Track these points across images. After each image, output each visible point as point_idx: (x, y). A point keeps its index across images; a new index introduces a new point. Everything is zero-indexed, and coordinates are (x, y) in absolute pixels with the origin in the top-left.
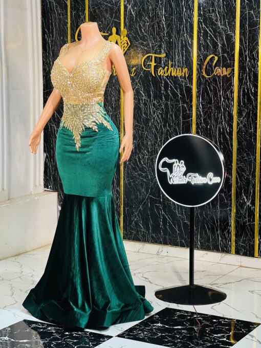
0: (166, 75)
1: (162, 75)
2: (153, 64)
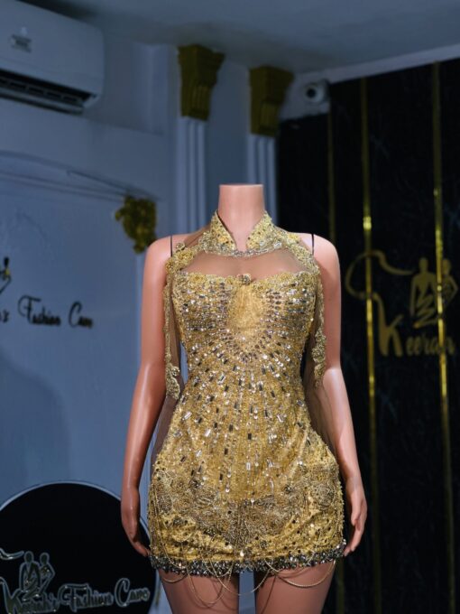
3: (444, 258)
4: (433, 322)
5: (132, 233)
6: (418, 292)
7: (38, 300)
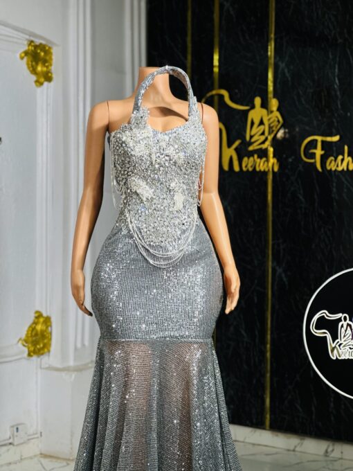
0: (340, 169)
1: (333, 169)
2: (319, 152)
3: (274, 97)
5: (34, 71)
6: (253, 123)
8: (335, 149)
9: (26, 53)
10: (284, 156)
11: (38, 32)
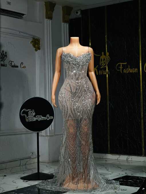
1: (126, 72)
2: (121, 67)
3: (107, 52)
4: (105, 67)
5: (34, 46)
6: (102, 60)
7: (13, 62)
8: (126, 66)
9: (32, 41)
10: (111, 69)
11: (36, 35)
